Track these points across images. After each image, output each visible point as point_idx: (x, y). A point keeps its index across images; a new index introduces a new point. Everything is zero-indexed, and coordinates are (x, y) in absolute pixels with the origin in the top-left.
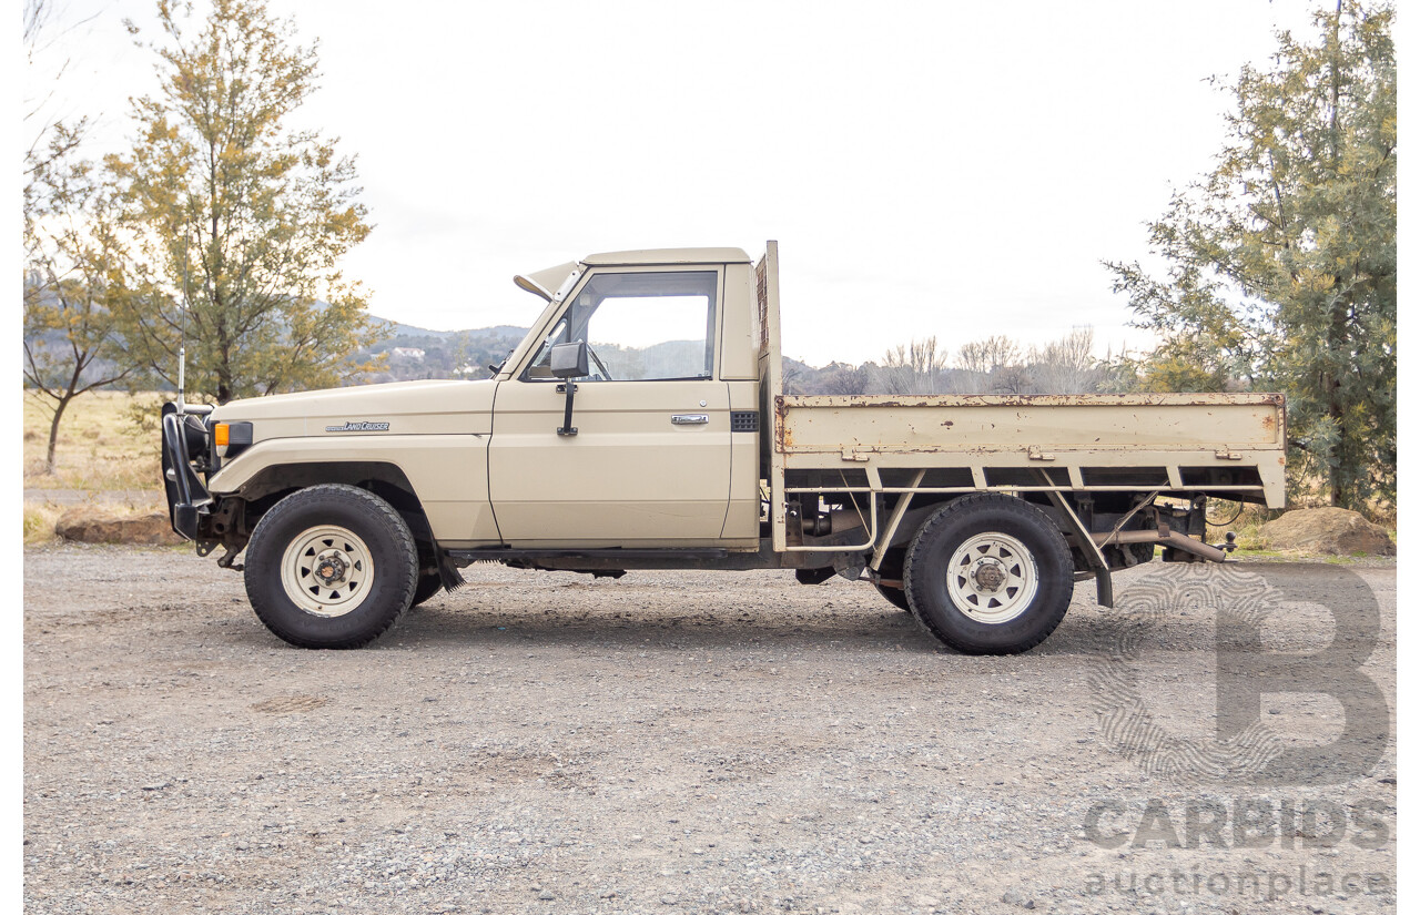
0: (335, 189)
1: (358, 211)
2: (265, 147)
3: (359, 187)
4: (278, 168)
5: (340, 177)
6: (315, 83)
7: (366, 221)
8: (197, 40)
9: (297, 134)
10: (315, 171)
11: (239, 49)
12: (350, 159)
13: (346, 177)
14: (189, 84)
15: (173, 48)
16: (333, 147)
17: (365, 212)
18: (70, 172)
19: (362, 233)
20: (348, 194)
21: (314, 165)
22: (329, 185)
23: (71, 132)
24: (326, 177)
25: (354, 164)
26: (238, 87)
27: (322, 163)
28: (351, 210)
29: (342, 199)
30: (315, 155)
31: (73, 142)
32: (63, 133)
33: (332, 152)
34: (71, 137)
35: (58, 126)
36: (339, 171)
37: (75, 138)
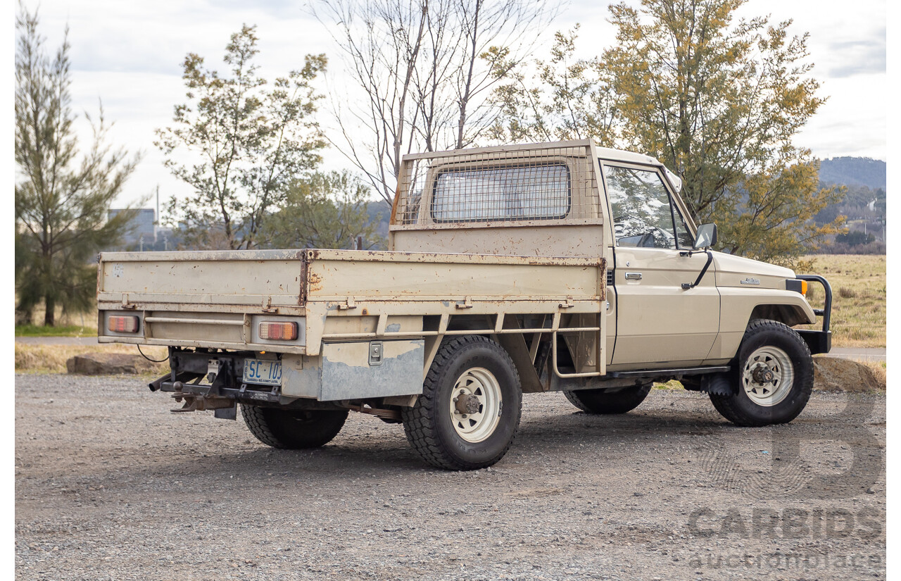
0: (789, 67)
1: (810, 86)
3: (810, 64)
4: (735, 53)
5: (792, 56)
7: (818, 94)
9: (748, 22)
10: (769, 53)
12: (800, 38)
13: (797, 55)
16: (786, 29)
17: (817, 86)
18: (568, 73)
19: (812, 107)
20: (800, 71)
21: (769, 47)
22: (784, 64)
23: (569, 39)
24: (781, 59)
25: (805, 43)
27: (775, 45)
28: (801, 86)
29: (795, 76)
30: (768, 38)
31: (571, 47)
32: (562, 40)
33: (784, 34)
34: (569, 43)
35: (559, 35)
36: (790, 50)
37: (572, 44)
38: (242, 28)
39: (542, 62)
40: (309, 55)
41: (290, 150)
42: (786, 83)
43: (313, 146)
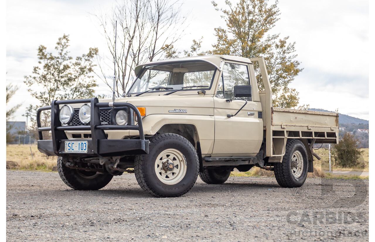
0: (287, 56)
1: (295, 64)
2: (263, 41)
3: (296, 55)
4: (264, 49)
5: (289, 51)
6: (278, 17)
7: (299, 67)
8: (236, 6)
9: (271, 36)
10: (279, 50)
11: (251, 8)
12: (292, 44)
13: (291, 51)
14: (234, 22)
16: (286, 40)
17: (299, 64)
19: (296, 72)
20: (292, 57)
21: (279, 47)
22: (285, 55)
23: (198, 43)
24: (284, 52)
25: (294, 46)
26: (252, 22)
27: (282, 46)
28: (292, 64)
29: (290, 59)
30: (279, 44)
31: (199, 46)
32: (195, 43)
33: (285, 42)
34: (198, 44)
35: (194, 41)
36: (288, 49)
37: (199, 45)
38: (63, 35)
39: (187, 51)
40: (91, 48)
41: (81, 87)
42: (286, 63)
43: (91, 86)
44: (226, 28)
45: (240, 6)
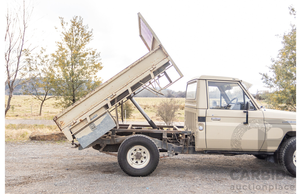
0: (96, 59)
2: (82, 51)
3: (100, 59)
4: (84, 55)
5: (97, 57)
6: (92, 38)
7: (102, 65)
8: (69, 30)
9: (88, 48)
10: (92, 56)
12: (99, 53)
13: (98, 57)
14: (67, 38)
15: (64, 32)
18: (44, 57)
19: (101, 68)
20: (98, 60)
21: (92, 54)
24: (94, 57)
25: (100, 54)
26: (77, 40)
27: (93, 54)
28: (99, 63)
31: (45, 51)
33: (95, 52)
35: (42, 48)
36: (96, 56)
37: (45, 50)
39: (37, 53)
42: (95, 63)
44: (62, 42)
45: (71, 30)
